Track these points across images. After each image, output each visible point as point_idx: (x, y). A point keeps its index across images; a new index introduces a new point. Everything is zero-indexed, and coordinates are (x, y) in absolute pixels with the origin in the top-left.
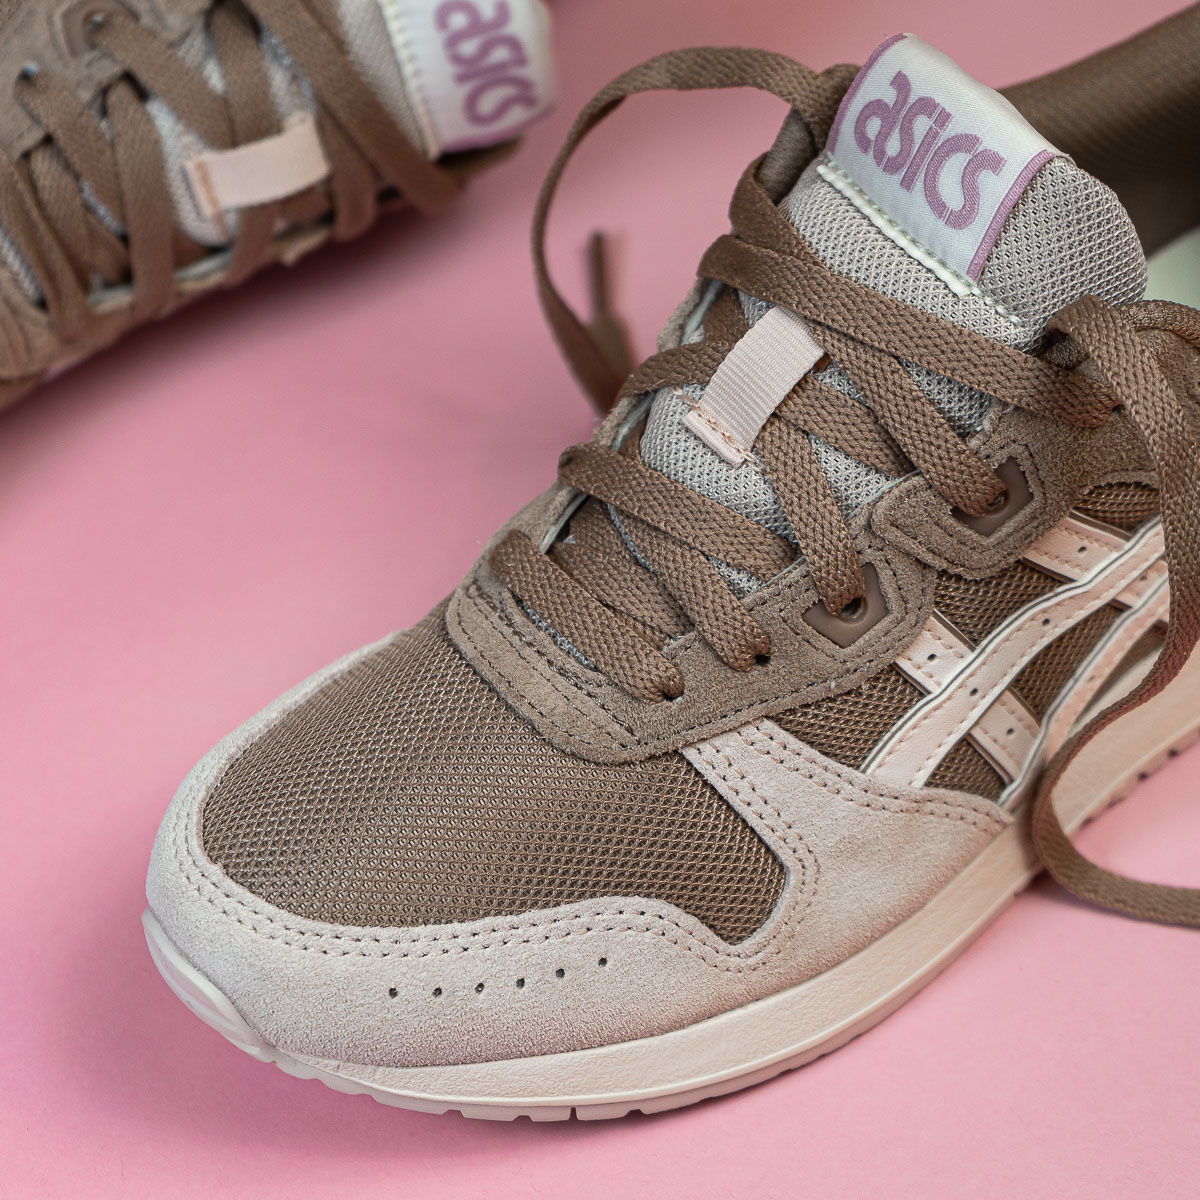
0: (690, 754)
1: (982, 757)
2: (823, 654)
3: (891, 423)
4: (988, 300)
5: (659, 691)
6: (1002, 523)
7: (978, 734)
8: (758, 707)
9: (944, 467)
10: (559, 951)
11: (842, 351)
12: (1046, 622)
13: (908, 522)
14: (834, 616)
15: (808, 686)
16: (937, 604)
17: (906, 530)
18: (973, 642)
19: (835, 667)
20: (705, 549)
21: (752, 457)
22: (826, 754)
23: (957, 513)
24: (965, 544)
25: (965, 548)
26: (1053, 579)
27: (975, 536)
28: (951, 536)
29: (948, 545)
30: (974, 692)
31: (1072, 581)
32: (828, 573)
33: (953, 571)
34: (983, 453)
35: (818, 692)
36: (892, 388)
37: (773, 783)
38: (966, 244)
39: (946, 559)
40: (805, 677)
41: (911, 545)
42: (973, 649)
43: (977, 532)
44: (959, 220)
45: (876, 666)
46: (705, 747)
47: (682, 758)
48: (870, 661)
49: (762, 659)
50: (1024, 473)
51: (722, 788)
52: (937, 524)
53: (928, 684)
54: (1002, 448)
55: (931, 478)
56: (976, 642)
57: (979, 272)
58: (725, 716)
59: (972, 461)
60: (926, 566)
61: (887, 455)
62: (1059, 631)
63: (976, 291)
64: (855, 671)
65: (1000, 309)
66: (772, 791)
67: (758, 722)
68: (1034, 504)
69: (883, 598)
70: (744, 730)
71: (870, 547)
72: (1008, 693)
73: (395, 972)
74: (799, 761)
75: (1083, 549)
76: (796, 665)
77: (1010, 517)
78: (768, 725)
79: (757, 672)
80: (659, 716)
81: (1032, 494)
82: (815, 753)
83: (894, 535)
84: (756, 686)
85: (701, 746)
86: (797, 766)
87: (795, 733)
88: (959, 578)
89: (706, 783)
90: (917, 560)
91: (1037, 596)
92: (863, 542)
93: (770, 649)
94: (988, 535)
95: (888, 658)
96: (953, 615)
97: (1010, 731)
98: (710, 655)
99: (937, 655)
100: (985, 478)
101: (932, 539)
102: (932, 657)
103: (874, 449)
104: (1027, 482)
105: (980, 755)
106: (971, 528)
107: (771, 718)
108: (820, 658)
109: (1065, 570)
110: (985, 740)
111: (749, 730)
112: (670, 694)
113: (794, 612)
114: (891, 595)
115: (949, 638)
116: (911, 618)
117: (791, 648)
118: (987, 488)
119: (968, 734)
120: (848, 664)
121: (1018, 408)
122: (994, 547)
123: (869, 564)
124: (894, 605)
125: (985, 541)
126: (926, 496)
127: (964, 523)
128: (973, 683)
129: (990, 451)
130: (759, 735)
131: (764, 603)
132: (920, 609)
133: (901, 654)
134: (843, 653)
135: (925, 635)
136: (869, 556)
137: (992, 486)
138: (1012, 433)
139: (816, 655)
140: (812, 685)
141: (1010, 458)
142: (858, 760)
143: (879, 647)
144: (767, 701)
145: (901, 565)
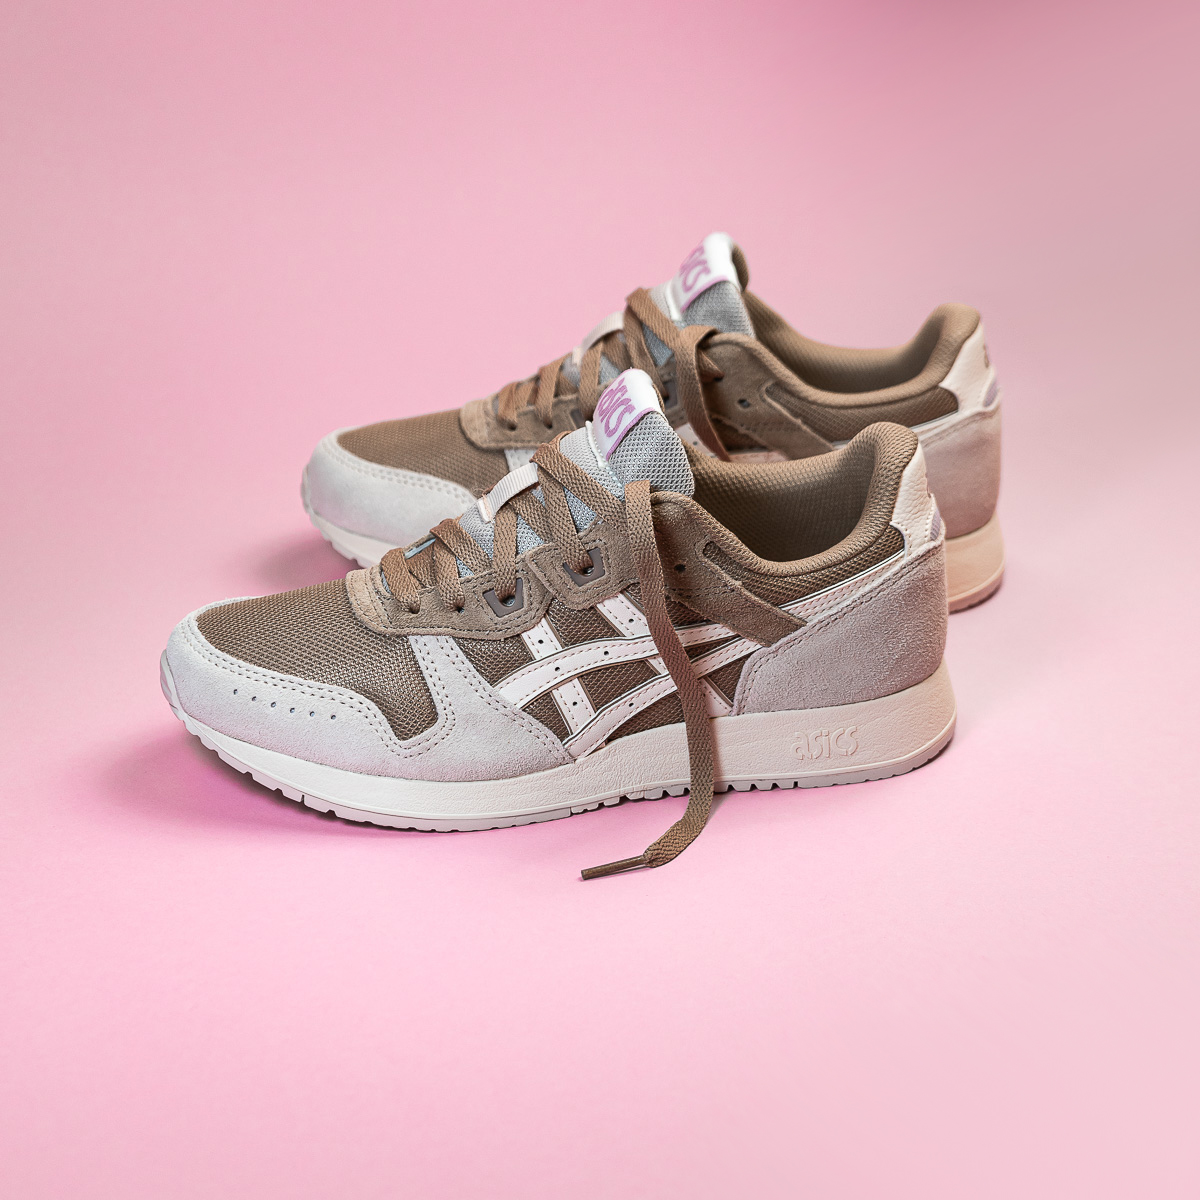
0: (412, 640)
1: (558, 711)
2: (487, 616)
3: (551, 516)
4: (611, 473)
5: (409, 606)
6: (586, 582)
7: (555, 692)
8: (450, 629)
9: (564, 540)
10: (315, 703)
11: (544, 481)
12: (606, 653)
13: (542, 562)
14: (497, 599)
15: (477, 630)
16: (549, 614)
17: (540, 566)
18: (564, 644)
19: (491, 625)
20: (457, 554)
21: (492, 520)
22: (478, 670)
23: (565, 566)
24: (566, 585)
25: (566, 587)
26: (614, 630)
27: (572, 583)
28: (561, 578)
29: (558, 583)
30: (557, 669)
31: (623, 636)
32: (499, 575)
33: (560, 598)
34: (584, 540)
35: (481, 635)
36: (556, 500)
37: (446, 672)
38: (610, 444)
40: (476, 625)
41: (540, 575)
42: (563, 647)
43: (573, 581)
44: (611, 434)
45: (510, 634)
46: (420, 639)
47: (408, 641)
48: (509, 629)
49: (459, 609)
50: (602, 557)
51: (421, 663)
52: (554, 569)
53: (536, 655)
54: (593, 541)
55: (558, 544)
56: (567, 645)
57: (610, 456)
58: (433, 628)
59: (578, 541)
60: (547, 592)
62: (612, 661)
63: (608, 468)
64: (500, 630)
65: (614, 478)
66: (444, 675)
67: (448, 637)
68: (604, 577)
69: (522, 598)
70: (440, 638)
71: (522, 570)
72: (576, 681)
73: (241, 682)
74: (461, 667)
75: (631, 621)
76: (473, 616)
77: (592, 580)
78: (451, 640)
79: (455, 614)
80: (404, 617)
81: (604, 571)
82: (471, 666)
83: (533, 566)
84: (452, 620)
85: (418, 638)
87: (465, 652)
88: (562, 604)
89: (414, 657)
90: (542, 585)
91: (603, 636)
92: (520, 566)
93: (464, 604)
94: (579, 585)
95: (517, 630)
96: (556, 624)
97: (575, 704)
98: (437, 597)
99: (544, 641)
100: (581, 552)
101: (551, 576)
102: (541, 642)
104: (603, 564)
105: (555, 707)
106: (571, 578)
107: (454, 638)
108: (486, 618)
109: (621, 628)
110: (560, 701)
111: (442, 639)
112: (413, 611)
113: (480, 590)
114: (526, 597)
115: (551, 635)
116: (533, 613)
117: (473, 607)
118: (581, 558)
119: (551, 691)
120: (498, 626)
121: (604, 522)
122: (581, 592)
123: (519, 578)
124: (526, 604)
125: (577, 588)
126: (553, 553)
127: (569, 575)
128: (557, 664)
129: (588, 540)
130: (446, 644)
131: (468, 582)
132: (537, 609)
133: (524, 631)
134: (497, 620)
135: (538, 628)
136: (521, 574)
137: (584, 558)
138: (600, 534)
139: (484, 615)
140: (479, 630)
141: (596, 547)
142: (493, 681)
143: (514, 623)
144: (455, 629)
145: (534, 584)
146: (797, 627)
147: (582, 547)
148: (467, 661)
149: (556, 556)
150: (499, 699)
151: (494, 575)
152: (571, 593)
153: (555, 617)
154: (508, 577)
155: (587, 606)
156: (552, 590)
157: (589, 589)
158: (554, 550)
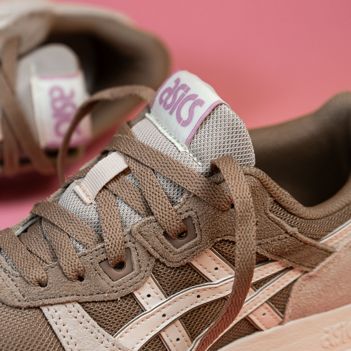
0: (44, 309)
1: (165, 347)
2: (105, 282)
3: (146, 194)
4: (191, 155)
5: (38, 281)
6: (183, 244)
7: (163, 334)
8: (75, 296)
9: (163, 213)
11: (134, 166)
12: (199, 296)
13: (146, 233)
14: (111, 266)
15: (97, 294)
16: (153, 273)
17: (145, 237)
18: (167, 295)
19: (109, 288)
20: (69, 233)
21: (94, 202)
22: (100, 326)
23: (165, 234)
24: (167, 249)
25: (167, 250)
26: (203, 279)
27: (172, 246)
28: (162, 244)
29: (161, 247)
30: (164, 315)
31: (211, 281)
32: (112, 247)
33: (162, 260)
34: (179, 211)
35: (100, 297)
36: (149, 181)
37: (75, 331)
38: (186, 132)
39: (159, 254)
40: (96, 290)
41: (146, 243)
42: (166, 298)
43: (172, 245)
44: (185, 124)
45: (125, 293)
46: (52, 308)
47: (41, 310)
48: (123, 289)
49: (81, 278)
50: (194, 224)
51: (55, 327)
52: (157, 237)
53: (146, 307)
54: (187, 211)
55: (157, 217)
56: (168, 295)
57: (190, 142)
58: (61, 297)
59: (174, 213)
60: (151, 255)
61: (143, 208)
62: (203, 302)
63: (187, 151)
64: (116, 292)
65: (195, 159)
66: (75, 334)
67: (74, 303)
68: (197, 239)
69: (132, 263)
70: (68, 305)
71: (130, 241)
72: (178, 322)
74: (88, 325)
75: (216, 269)
76: (93, 283)
77: (187, 242)
78: (77, 305)
79: (78, 283)
80: (36, 291)
81: (197, 234)
82: (95, 323)
83: (139, 237)
84: (76, 288)
85: (50, 307)
86: (87, 327)
87: (89, 313)
88: (164, 264)
89: (49, 324)
90: (148, 251)
91: (196, 284)
92: (127, 238)
93: (84, 274)
94: (177, 248)
95: (131, 290)
96: (160, 280)
97: (178, 339)
98: (60, 271)
99: (151, 295)
100: (178, 222)
101: (155, 243)
102: (149, 296)
103: (139, 205)
104: (195, 229)
105: (164, 346)
106: (170, 243)
107: (80, 303)
108: (103, 283)
109: (209, 275)
110: (167, 340)
111: (70, 306)
112: (42, 284)
113: (96, 261)
114: (135, 263)
115: (157, 289)
116: (142, 275)
117: (92, 276)
118: (178, 226)
119: (160, 334)
120: (114, 288)
121: (195, 196)
122: (179, 253)
123: (128, 248)
124: (136, 267)
125: (176, 250)
126: (155, 224)
127: (168, 240)
128: (164, 311)
129: (182, 211)
130: (73, 309)
131: (85, 255)
132: (146, 272)
133: (136, 290)
134: (113, 283)
135: (147, 285)
136: (129, 244)
137: (180, 226)
138: (191, 206)
139: (102, 281)
140: (99, 294)
141: (189, 216)
142: (113, 332)
143: (127, 284)
144: (79, 295)
145: (141, 251)
146: (331, 253)
147: (178, 218)
148: (92, 321)
149: (157, 227)
150: (121, 347)
151: (107, 248)
152: (171, 255)
153: (158, 275)
154: (119, 249)
155: (184, 263)
156: (156, 254)
157: (185, 250)
158: (155, 222)
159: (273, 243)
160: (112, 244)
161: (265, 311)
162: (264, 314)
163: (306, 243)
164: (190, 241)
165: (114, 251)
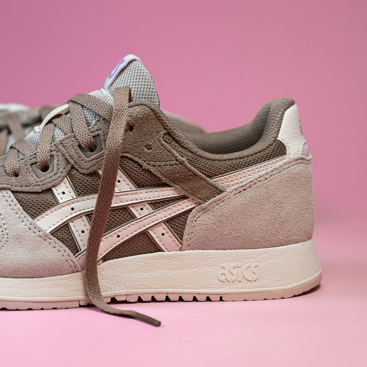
1: (72, 236)
6: (92, 156)
7: (71, 224)
8: (9, 186)
9: (79, 131)
11: (72, 106)
13: (66, 145)
14: (39, 168)
16: (69, 176)
17: (65, 147)
19: (34, 182)
22: (24, 210)
23: (80, 146)
24: (80, 157)
25: (80, 159)
28: (77, 153)
29: (75, 156)
30: (73, 209)
33: (76, 166)
34: (91, 130)
35: (28, 189)
37: (5, 210)
39: (74, 161)
41: (65, 152)
42: (77, 197)
43: (84, 155)
45: (45, 187)
48: (44, 184)
49: (17, 175)
50: (101, 140)
52: (73, 148)
53: (61, 201)
54: (97, 131)
55: (75, 134)
56: (79, 196)
57: (110, 87)
60: (69, 163)
63: (108, 94)
64: (39, 185)
66: (4, 212)
67: (8, 190)
68: (102, 152)
69: (53, 166)
70: (3, 191)
71: (55, 151)
72: (84, 218)
74: (15, 207)
75: (119, 181)
76: (24, 178)
77: (95, 154)
78: (10, 192)
79: (14, 178)
81: (103, 148)
83: (60, 147)
84: (11, 181)
86: (14, 209)
87: (17, 200)
88: (78, 171)
90: (66, 159)
92: (53, 148)
93: (19, 172)
94: (88, 158)
95: (50, 186)
96: (73, 182)
97: (83, 232)
100: (89, 137)
101: (71, 153)
102: (64, 193)
104: (102, 144)
105: (71, 234)
106: (83, 153)
107: (12, 192)
108: (31, 179)
110: (74, 229)
111: (4, 192)
113: (29, 164)
114: (55, 166)
115: (70, 189)
116: (59, 174)
117: (24, 173)
118: (88, 140)
119: (68, 223)
120: (38, 183)
121: (104, 119)
122: (88, 162)
123: (53, 155)
124: (55, 169)
125: (86, 158)
126: (73, 139)
127: (82, 151)
128: (73, 206)
129: (93, 130)
130: (6, 195)
131: (22, 160)
132: (62, 172)
133: (54, 186)
134: (37, 179)
135: (62, 184)
136: (54, 153)
137: (90, 139)
138: (100, 126)
139: (31, 177)
140: (27, 186)
141: (98, 135)
142: (33, 216)
143: (48, 181)
144: (12, 186)
145: (61, 158)
146: (222, 192)
147: (89, 134)
148: (18, 205)
149: (74, 141)
150: (36, 226)
151: (37, 154)
152: (82, 162)
153: (72, 178)
154: (45, 155)
155: (92, 170)
156: (72, 161)
157: (93, 160)
158: (74, 137)
159: (165, 167)
160: (41, 151)
161: (164, 232)
162: (163, 234)
163: (196, 175)
164: (97, 154)
165: (42, 155)
